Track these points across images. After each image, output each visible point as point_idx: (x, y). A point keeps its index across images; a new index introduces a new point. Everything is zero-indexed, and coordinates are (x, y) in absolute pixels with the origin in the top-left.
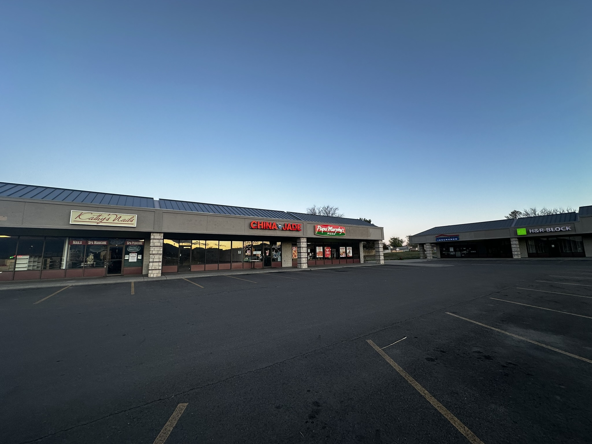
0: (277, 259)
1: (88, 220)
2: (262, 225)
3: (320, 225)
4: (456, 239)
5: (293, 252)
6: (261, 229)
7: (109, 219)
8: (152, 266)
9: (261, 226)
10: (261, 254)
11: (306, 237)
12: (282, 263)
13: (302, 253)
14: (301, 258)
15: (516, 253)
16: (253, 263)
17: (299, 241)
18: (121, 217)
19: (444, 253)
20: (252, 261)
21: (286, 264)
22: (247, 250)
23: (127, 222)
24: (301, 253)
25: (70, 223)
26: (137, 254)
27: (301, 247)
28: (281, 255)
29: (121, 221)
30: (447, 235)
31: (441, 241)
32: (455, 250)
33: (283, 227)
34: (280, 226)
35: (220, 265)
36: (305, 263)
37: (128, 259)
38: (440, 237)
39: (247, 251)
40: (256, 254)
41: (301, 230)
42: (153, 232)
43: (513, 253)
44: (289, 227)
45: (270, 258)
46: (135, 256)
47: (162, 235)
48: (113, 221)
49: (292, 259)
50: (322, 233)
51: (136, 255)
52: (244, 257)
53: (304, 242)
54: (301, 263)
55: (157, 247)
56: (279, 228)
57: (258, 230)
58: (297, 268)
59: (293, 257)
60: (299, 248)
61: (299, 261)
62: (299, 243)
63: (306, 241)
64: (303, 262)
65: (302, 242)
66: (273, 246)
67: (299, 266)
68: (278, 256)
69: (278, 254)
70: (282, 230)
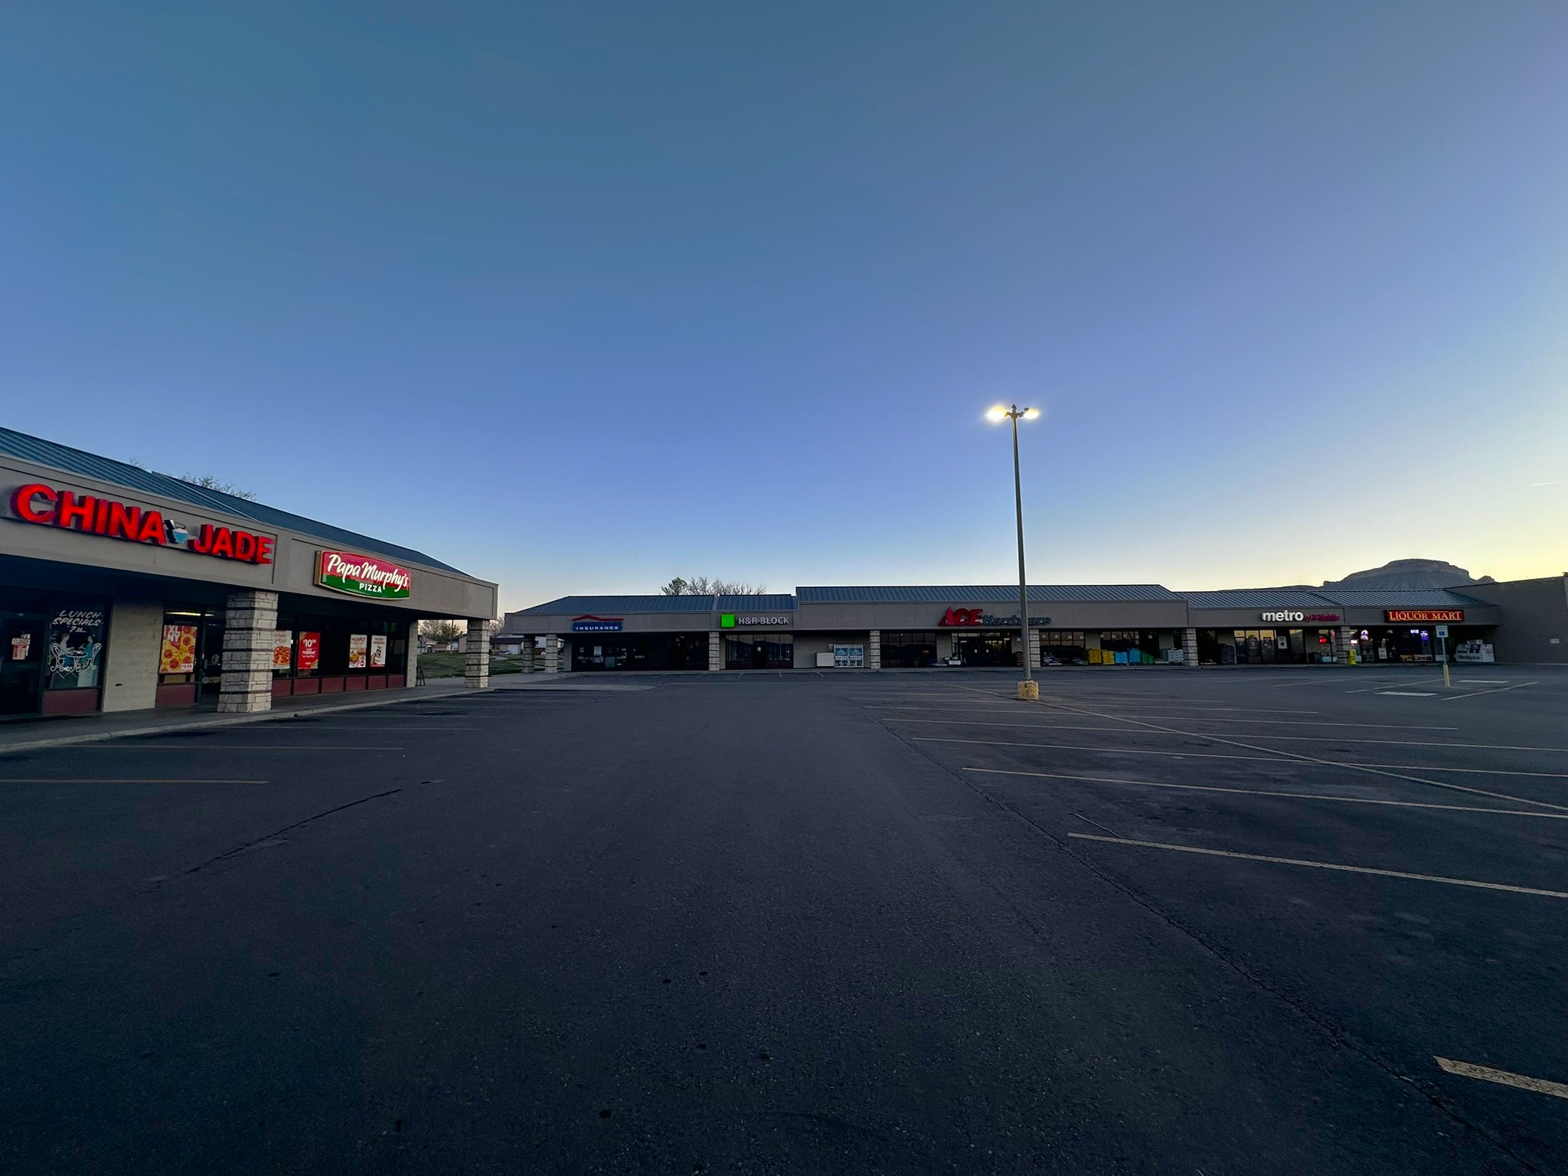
3: (337, 554)
4: (616, 628)
5: (167, 646)
9: (80, 517)
11: (275, 592)
12: (105, 695)
13: (257, 650)
14: (248, 671)
15: (714, 659)
19: (581, 660)
21: (124, 697)
24: (251, 650)
27: (252, 629)
28: (102, 660)
30: (598, 617)
31: (584, 630)
32: (605, 654)
33: (196, 538)
34: (180, 531)
36: (261, 692)
38: (582, 621)
41: (267, 561)
43: (710, 659)
44: (224, 543)
45: (33, 673)
49: (162, 677)
50: (344, 581)
53: (266, 609)
54: (247, 693)
56: (172, 540)
58: (217, 712)
59: (161, 668)
60: (240, 632)
61: (232, 683)
62: (239, 612)
63: (275, 607)
64: (255, 688)
65: (259, 609)
66: (60, 619)
67: (229, 706)
68: (82, 665)
69: (85, 654)
70: (188, 549)
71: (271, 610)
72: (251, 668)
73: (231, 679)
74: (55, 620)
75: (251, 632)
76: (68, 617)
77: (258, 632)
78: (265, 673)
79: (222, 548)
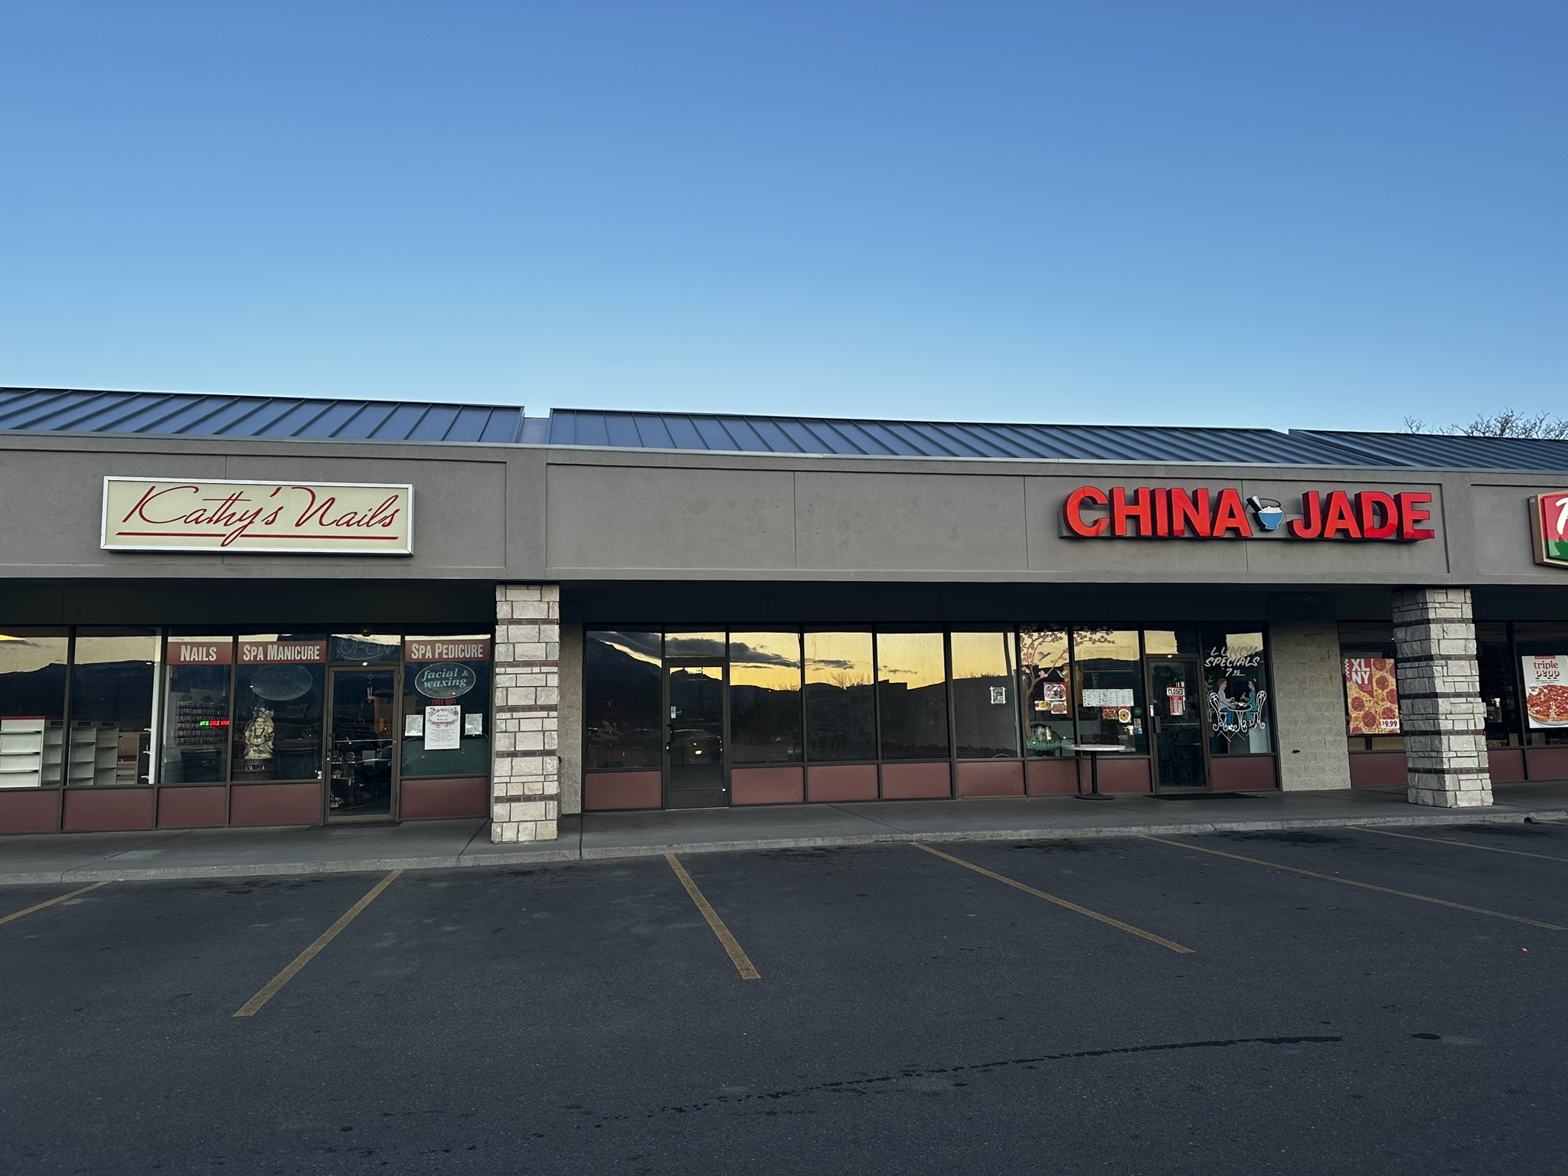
0: (1242, 738)
1: (180, 527)
2: (1143, 510)
5: (1353, 692)
6: (1138, 538)
7: (276, 512)
8: (507, 780)
9: (1136, 518)
10: (1132, 709)
11: (1465, 588)
12: (1283, 766)
13: (1447, 695)
14: (1439, 733)
16: (1086, 765)
17: (1413, 616)
18: (333, 500)
20: (1078, 752)
21: (1306, 769)
22: (1045, 680)
23: (363, 531)
24: (1434, 695)
25: (103, 546)
26: (458, 708)
27: (1430, 658)
28: (1269, 713)
29: (337, 522)
33: (1297, 518)
34: (1269, 510)
35: (885, 768)
36: (1468, 771)
37: (422, 739)
39: (1046, 686)
40: (1101, 709)
41: (1428, 534)
42: (508, 583)
44: (1341, 517)
45: (1196, 734)
46: (451, 717)
47: (554, 596)
48: (298, 525)
49: (1354, 741)
51: (456, 713)
52: (1027, 723)
53: (1451, 621)
54: (1444, 772)
55: (528, 670)
56: (1262, 528)
57: (1120, 547)
58: (1408, 802)
59: (1351, 727)
60: (1416, 664)
61: (1421, 754)
62: (1410, 629)
63: (1468, 613)
64: (1455, 764)
65: (1437, 621)
66: (1212, 659)
67: (1422, 793)
68: (1248, 722)
69: (1249, 707)
70: (1289, 537)
71: (1462, 621)
72: (1442, 728)
73: (1417, 747)
74: (1207, 662)
75: (1431, 663)
76: (1220, 655)
77: (1444, 662)
78: (1471, 738)
79: (1341, 524)
